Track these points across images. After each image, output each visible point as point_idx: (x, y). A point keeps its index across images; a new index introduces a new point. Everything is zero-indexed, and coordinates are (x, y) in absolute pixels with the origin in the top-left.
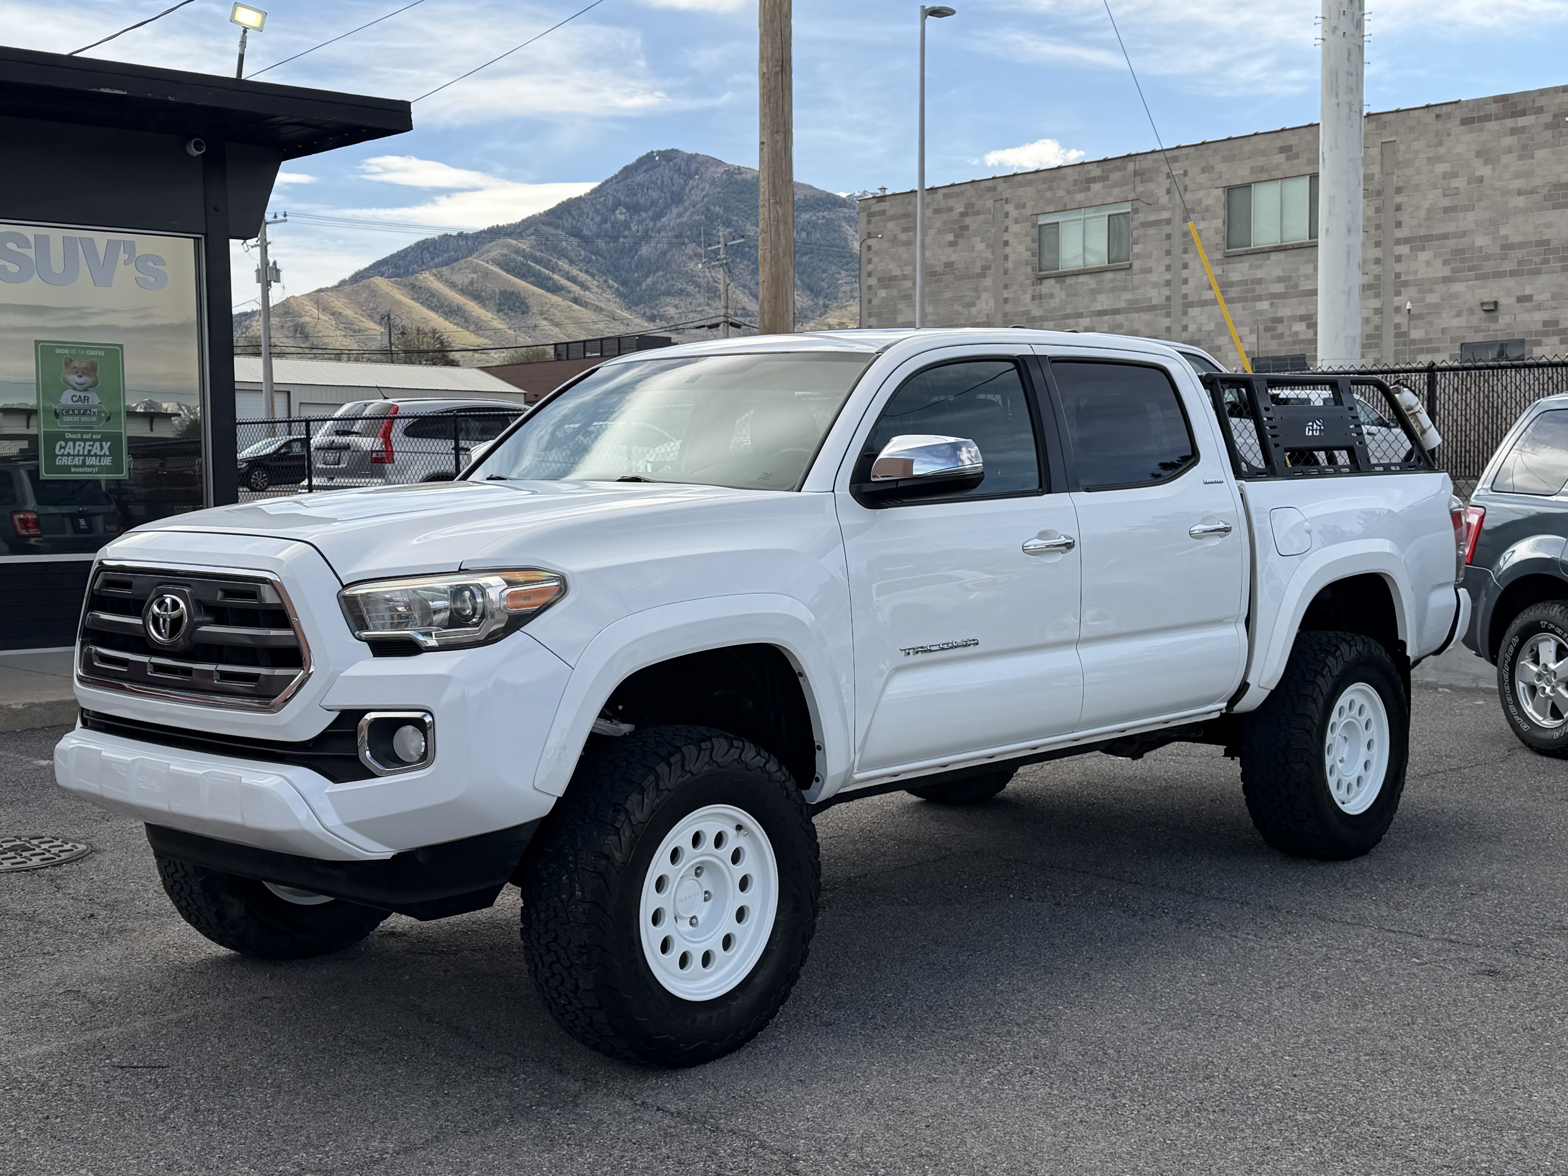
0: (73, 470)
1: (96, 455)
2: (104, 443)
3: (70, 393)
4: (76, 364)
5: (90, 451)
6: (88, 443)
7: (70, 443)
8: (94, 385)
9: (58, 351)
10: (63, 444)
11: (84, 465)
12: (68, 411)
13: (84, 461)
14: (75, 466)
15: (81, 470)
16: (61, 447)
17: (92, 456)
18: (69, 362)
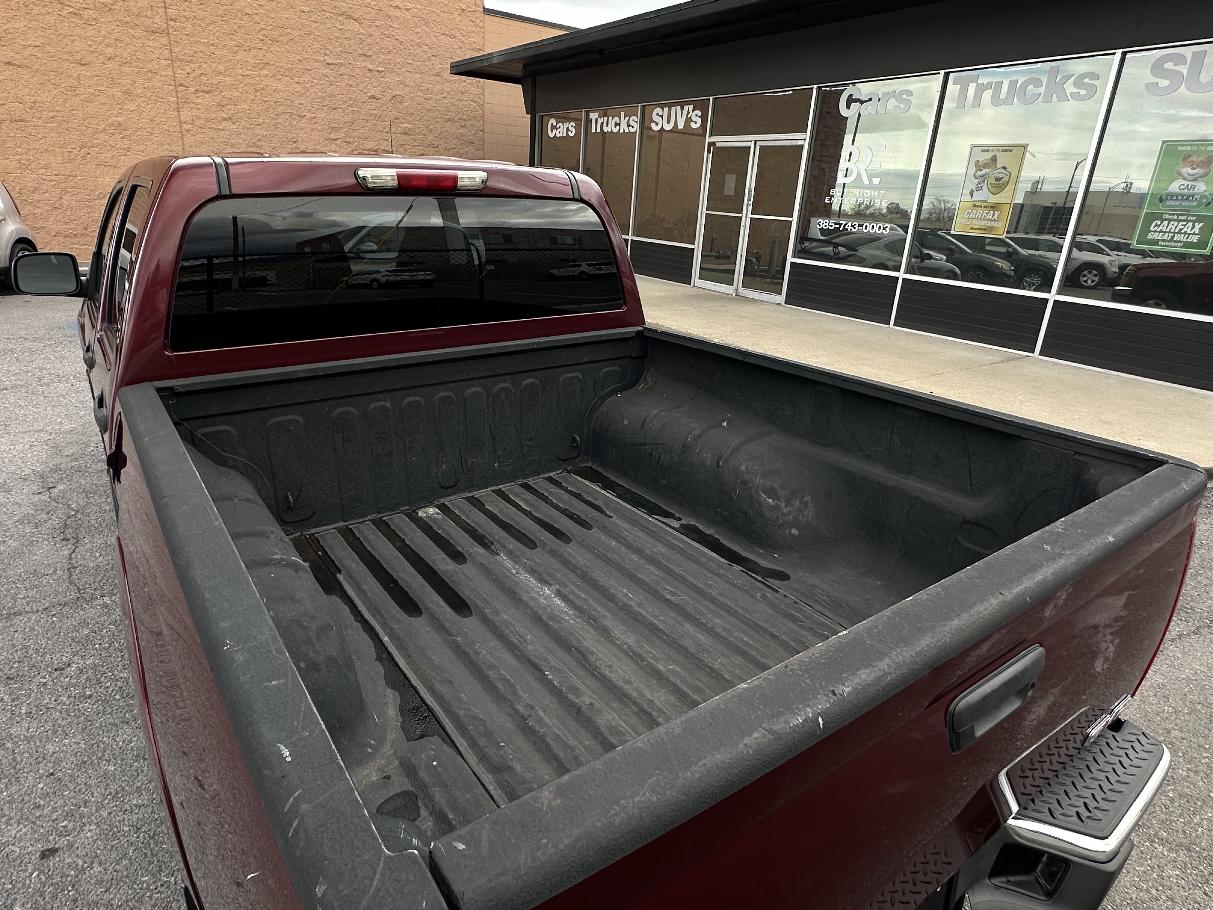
0: (1161, 243)
1: (1185, 233)
2: (1197, 224)
3: (1182, 182)
4: (1194, 158)
5: (1181, 229)
6: (1181, 223)
7: (1166, 223)
8: (1206, 175)
9: (1180, 148)
10: (1159, 222)
11: (1172, 240)
12: (1172, 196)
13: (1173, 237)
14: (1164, 240)
15: (1167, 244)
16: (1156, 225)
17: (1182, 233)
18: (1187, 157)
